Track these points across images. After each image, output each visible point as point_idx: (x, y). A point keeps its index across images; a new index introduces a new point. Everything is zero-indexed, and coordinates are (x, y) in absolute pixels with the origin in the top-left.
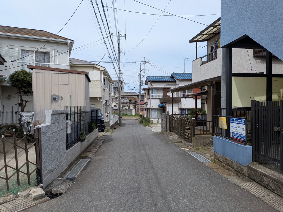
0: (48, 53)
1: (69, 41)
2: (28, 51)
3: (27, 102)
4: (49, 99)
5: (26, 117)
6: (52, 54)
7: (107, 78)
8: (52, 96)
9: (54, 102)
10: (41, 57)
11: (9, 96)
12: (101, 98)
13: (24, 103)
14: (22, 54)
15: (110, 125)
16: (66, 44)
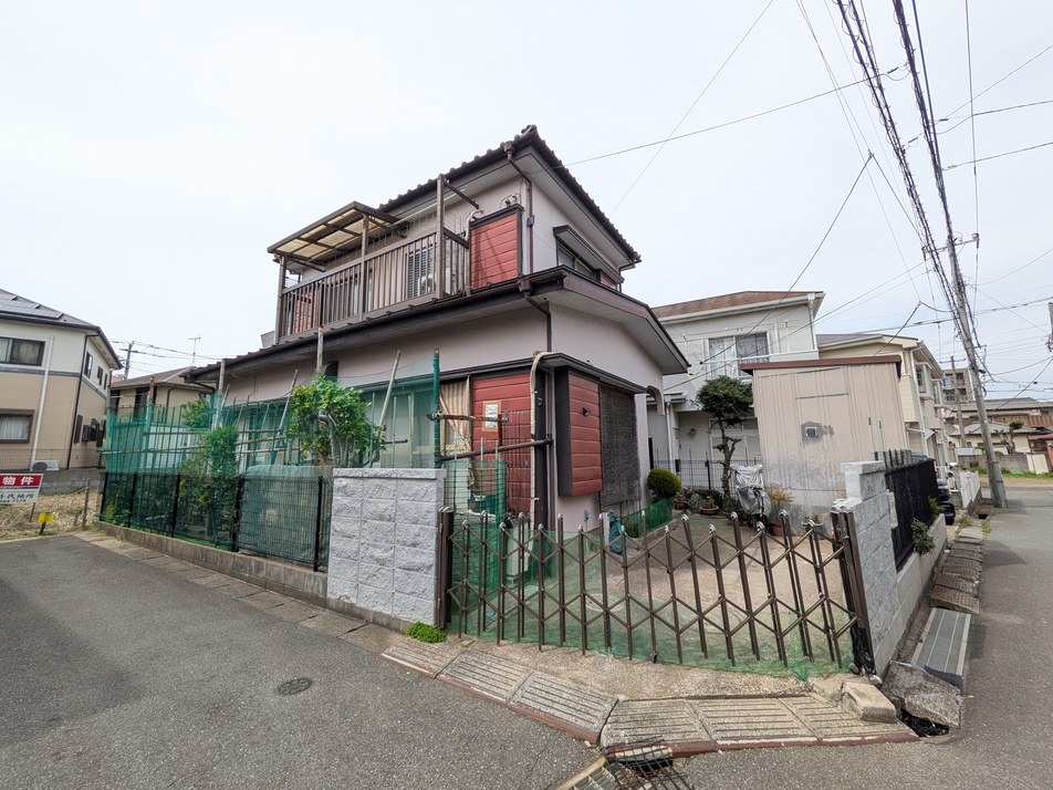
0: (765, 334)
1: (811, 297)
2: (721, 339)
3: (736, 441)
4: (797, 435)
5: (746, 475)
6: (773, 335)
7: (927, 367)
8: (803, 426)
9: (811, 439)
10: (749, 346)
11: (693, 430)
12: (917, 423)
13: (730, 444)
14: (710, 347)
15: (966, 504)
16: (805, 304)
